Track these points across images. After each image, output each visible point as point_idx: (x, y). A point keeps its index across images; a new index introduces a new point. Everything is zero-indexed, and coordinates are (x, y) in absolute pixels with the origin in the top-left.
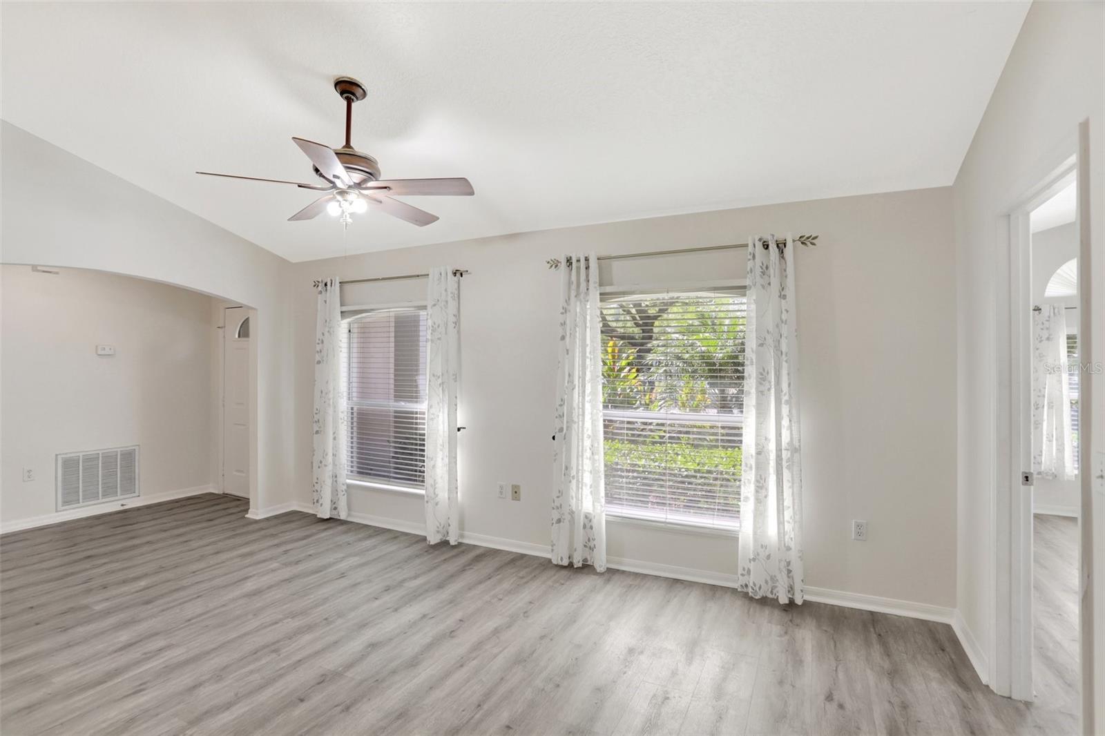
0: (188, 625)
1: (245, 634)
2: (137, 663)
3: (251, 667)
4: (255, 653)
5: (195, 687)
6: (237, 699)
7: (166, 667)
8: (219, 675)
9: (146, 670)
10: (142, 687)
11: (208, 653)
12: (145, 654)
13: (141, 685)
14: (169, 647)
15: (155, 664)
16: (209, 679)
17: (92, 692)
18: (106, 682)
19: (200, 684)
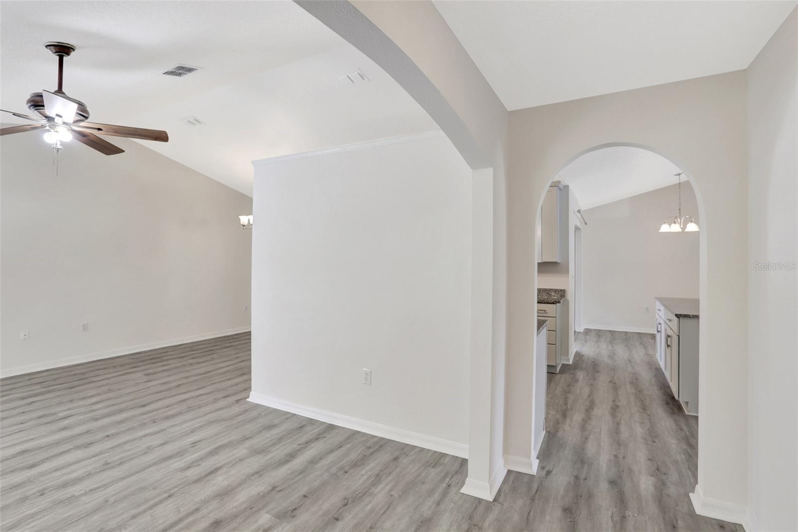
0: (170, 490)
1: (123, 479)
2: (202, 459)
3: (128, 453)
4: (121, 463)
5: (164, 444)
6: (141, 438)
7: (182, 455)
8: (149, 450)
9: (194, 454)
10: (193, 445)
11: (154, 464)
12: (199, 465)
13: (195, 446)
14: (183, 470)
15: (189, 458)
16: (155, 447)
17: (221, 443)
18: (216, 448)
19: (160, 445)
